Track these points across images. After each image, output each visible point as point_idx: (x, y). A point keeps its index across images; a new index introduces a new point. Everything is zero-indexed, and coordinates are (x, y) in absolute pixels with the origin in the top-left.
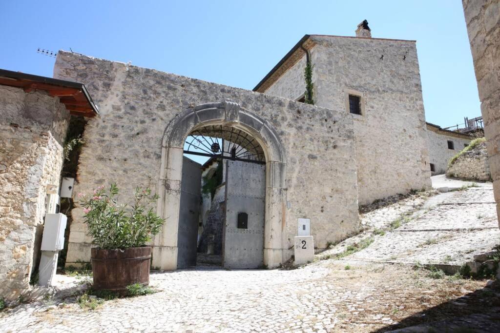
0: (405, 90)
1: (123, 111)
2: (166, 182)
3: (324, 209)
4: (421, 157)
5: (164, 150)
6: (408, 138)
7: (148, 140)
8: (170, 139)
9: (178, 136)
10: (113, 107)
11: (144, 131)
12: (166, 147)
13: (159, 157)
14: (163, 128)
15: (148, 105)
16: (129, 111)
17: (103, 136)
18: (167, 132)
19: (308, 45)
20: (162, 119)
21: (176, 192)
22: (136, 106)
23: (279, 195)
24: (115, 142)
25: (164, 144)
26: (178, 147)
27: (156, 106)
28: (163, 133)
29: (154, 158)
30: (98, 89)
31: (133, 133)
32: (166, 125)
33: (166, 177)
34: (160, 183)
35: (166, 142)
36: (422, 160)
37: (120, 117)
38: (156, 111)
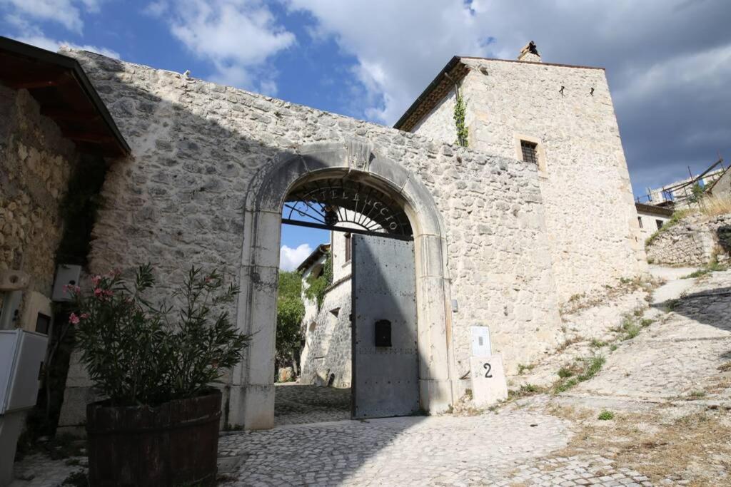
0: (597, 135)
1: (175, 151)
2: (252, 270)
3: (508, 311)
4: (630, 230)
5: (248, 215)
6: (609, 204)
7: (220, 202)
8: (258, 197)
9: (272, 192)
10: (159, 144)
11: (213, 186)
12: (252, 211)
13: (240, 229)
14: (246, 181)
15: (219, 142)
16: (189, 152)
17: (140, 192)
18: (254, 187)
19: (457, 74)
20: (244, 166)
21: (271, 286)
22: (199, 144)
23: (439, 289)
24: (162, 205)
25: (249, 206)
26: (273, 211)
27: (234, 145)
28: (246, 189)
29: (231, 231)
30: (130, 114)
31: (193, 187)
32: (251, 177)
33: (253, 262)
34: (243, 272)
35: (252, 202)
36: (632, 235)
37: (171, 163)
38: (233, 154)
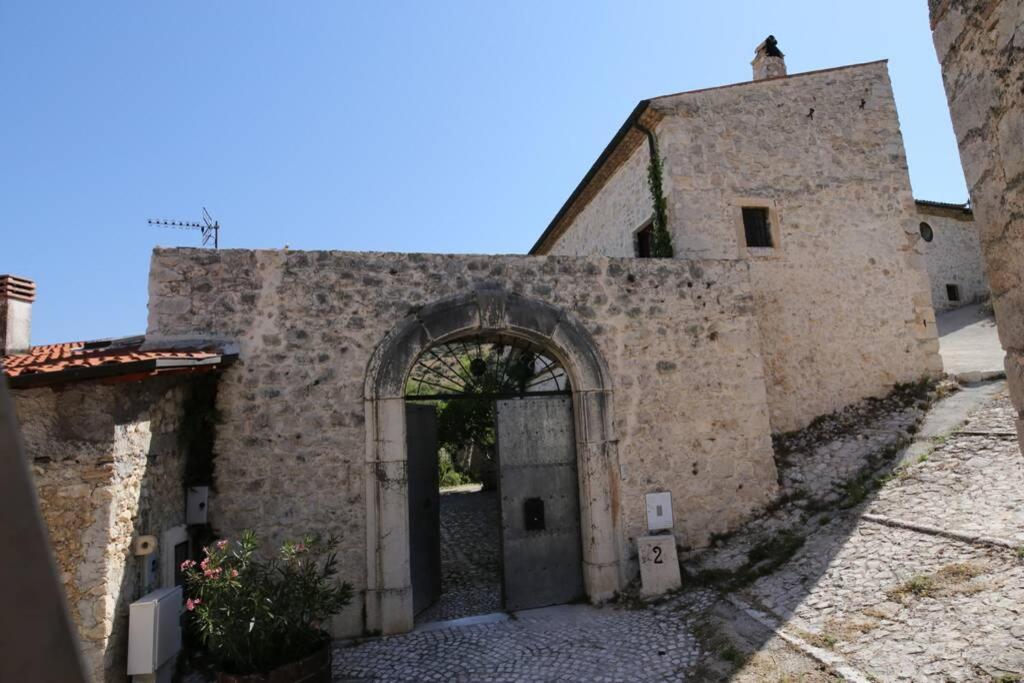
0: (867, 174)
1: (284, 343)
2: (377, 467)
3: (698, 467)
4: (914, 311)
5: (368, 405)
6: (882, 276)
7: (337, 393)
8: (377, 382)
9: (391, 375)
10: (266, 339)
11: (329, 376)
12: (372, 400)
13: (361, 420)
14: (363, 364)
15: (329, 323)
16: (297, 342)
17: (253, 398)
18: (371, 371)
19: (649, 120)
20: (359, 346)
21: (398, 483)
22: (309, 330)
23: (601, 457)
24: (277, 407)
25: (368, 394)
26: (394, 396)
27: (346, 323)
28: (364, 372)
29: (352, 425)
30: (231, 310)
31: (308, 382)
32: (368, 357)
33: (378, 458)
34: (368, 470)
35: (372, 389)
36: (918, 317)
37: (281, 358)
38: (346, 333)
